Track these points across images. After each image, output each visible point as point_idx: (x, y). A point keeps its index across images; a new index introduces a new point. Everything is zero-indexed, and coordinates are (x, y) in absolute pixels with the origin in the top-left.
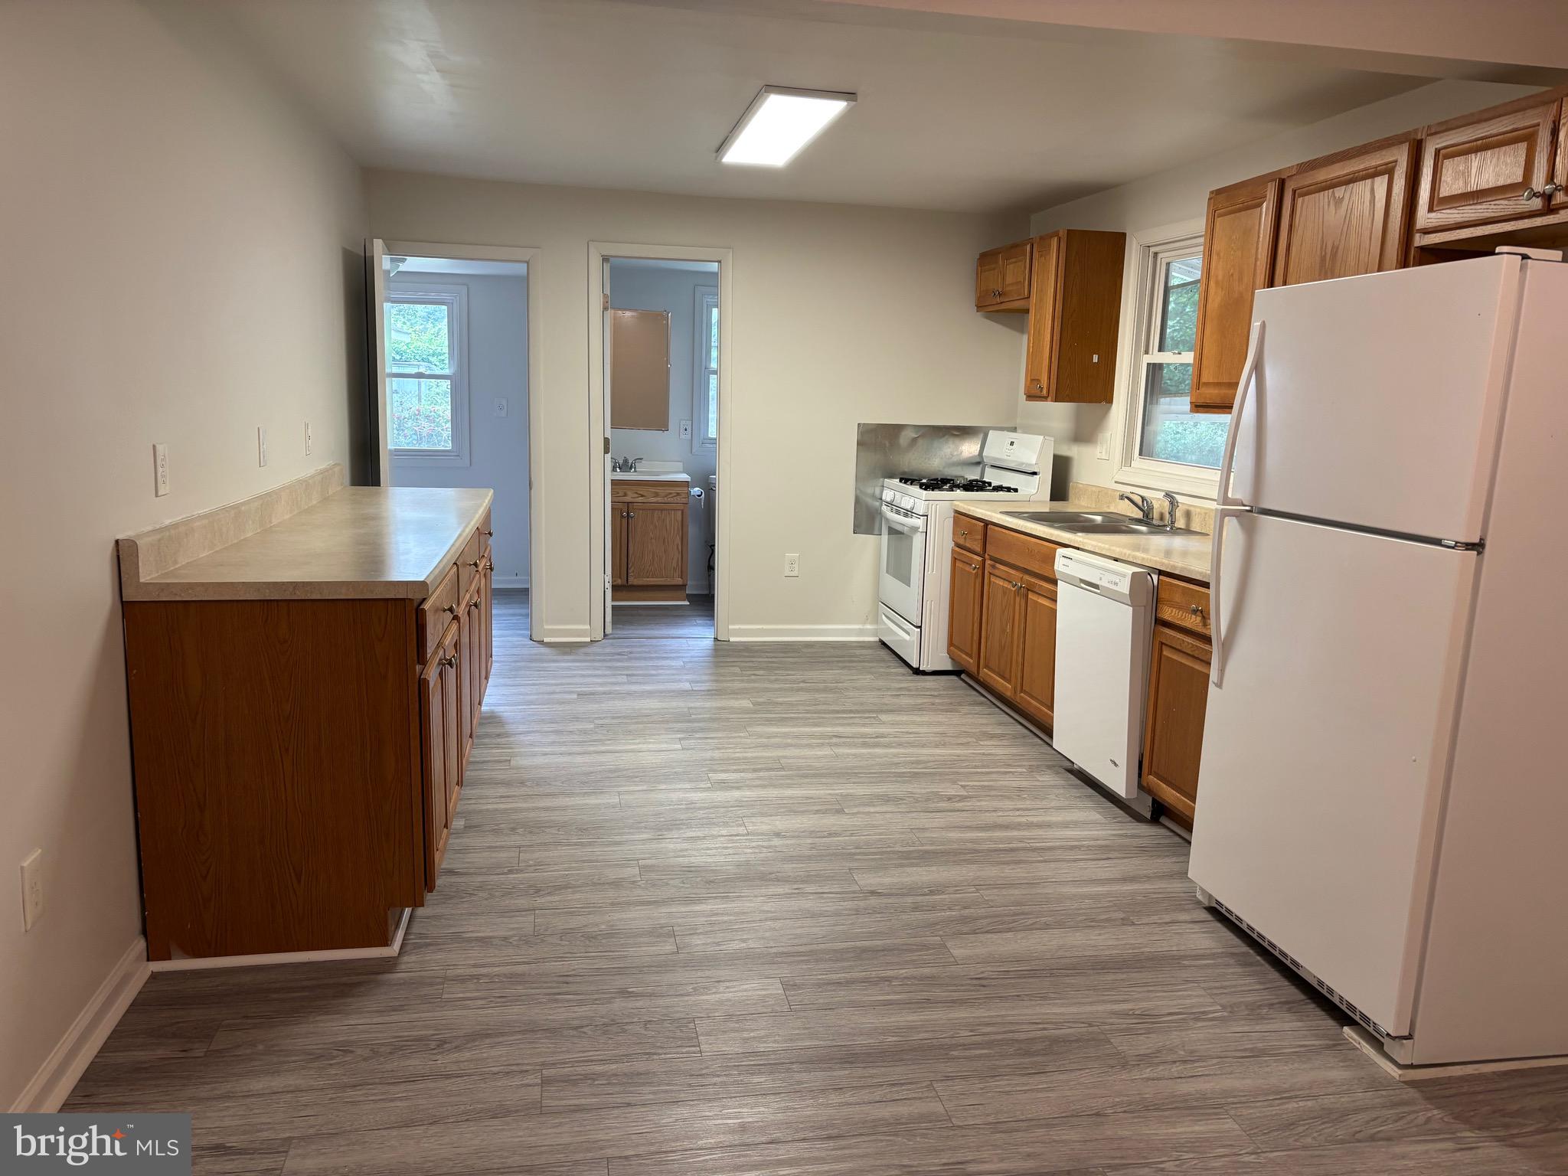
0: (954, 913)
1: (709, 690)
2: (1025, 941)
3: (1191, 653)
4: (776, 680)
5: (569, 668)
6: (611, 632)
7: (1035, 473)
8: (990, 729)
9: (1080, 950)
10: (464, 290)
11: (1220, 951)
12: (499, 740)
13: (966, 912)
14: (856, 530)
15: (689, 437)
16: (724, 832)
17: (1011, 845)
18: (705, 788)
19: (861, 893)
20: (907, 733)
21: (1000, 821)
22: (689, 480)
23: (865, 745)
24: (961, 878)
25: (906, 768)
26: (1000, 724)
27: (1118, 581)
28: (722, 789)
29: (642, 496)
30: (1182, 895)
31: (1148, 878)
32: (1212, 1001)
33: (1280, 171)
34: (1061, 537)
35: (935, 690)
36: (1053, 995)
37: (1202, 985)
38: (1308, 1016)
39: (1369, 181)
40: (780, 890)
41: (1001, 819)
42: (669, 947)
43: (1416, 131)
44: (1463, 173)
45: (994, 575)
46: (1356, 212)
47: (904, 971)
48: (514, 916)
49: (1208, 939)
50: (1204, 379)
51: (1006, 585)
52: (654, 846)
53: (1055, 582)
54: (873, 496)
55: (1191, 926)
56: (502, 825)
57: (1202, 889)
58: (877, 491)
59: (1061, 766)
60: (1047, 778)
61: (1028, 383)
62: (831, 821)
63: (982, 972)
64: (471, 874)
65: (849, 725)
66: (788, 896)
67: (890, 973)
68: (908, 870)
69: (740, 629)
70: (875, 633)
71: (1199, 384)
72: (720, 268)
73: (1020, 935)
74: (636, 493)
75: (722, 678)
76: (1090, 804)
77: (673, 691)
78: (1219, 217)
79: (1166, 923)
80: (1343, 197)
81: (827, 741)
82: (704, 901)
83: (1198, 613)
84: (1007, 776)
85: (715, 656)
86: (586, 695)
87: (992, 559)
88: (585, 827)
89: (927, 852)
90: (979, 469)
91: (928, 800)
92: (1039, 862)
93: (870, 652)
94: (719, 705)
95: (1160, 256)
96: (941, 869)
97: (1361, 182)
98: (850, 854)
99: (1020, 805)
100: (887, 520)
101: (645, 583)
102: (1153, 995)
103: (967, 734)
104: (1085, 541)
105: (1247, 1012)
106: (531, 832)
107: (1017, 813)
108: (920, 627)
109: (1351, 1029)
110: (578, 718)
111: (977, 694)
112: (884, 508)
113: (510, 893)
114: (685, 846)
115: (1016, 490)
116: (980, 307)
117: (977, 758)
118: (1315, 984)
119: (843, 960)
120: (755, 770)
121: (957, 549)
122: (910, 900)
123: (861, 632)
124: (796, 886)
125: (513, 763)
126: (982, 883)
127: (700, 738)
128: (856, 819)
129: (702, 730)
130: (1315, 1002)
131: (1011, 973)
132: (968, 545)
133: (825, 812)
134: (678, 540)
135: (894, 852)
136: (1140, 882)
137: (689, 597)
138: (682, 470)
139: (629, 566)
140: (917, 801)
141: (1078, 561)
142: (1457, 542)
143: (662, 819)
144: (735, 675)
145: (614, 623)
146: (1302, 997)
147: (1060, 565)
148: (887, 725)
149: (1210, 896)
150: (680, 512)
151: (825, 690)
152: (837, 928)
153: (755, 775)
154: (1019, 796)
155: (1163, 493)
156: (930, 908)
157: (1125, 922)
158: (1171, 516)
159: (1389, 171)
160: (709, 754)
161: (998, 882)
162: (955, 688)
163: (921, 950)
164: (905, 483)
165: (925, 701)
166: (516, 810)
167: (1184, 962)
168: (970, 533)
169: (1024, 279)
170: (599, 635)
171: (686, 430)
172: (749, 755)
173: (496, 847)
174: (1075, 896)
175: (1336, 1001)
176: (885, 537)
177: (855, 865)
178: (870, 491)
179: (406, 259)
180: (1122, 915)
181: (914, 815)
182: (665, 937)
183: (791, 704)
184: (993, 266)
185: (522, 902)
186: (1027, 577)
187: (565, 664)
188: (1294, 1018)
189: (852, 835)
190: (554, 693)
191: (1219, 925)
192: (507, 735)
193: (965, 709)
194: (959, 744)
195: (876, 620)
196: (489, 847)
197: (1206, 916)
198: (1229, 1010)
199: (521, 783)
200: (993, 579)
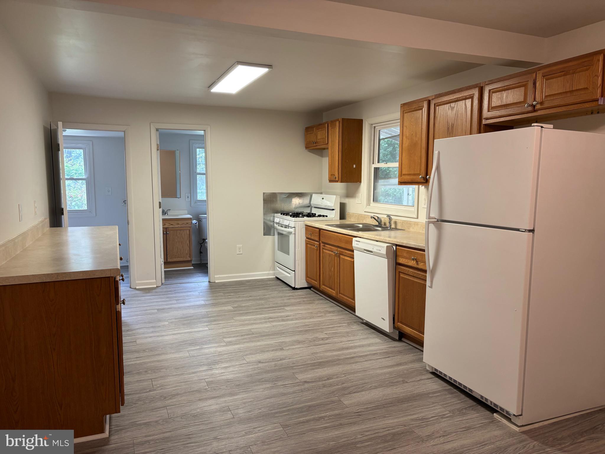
0: (339, 386)
1: (212, 304)
2: (370, 394)
3: (412, 275)
4: (239, 297)
5: (150, 299)
6: (164, 282)
7: (333, 210)
8: (327, 309)
9: (391, 395)
10: (91, 143)
11: (441, 389)
12: (128, 333)
13: (344, 385)
14: (265, 234)
15: (189, 200)
16: (237, 363)
17: (351, 356)
18: (223, 345)
19: (301, 383)
20: (298, 314)
21: (344, 346)
22: (192, 217)
23: (283, 320)
24: (337, 372)
25: (302, 328)
26: (331, 307)
27: (380, 249)
28: (230, 345)
29: (172, 225)
30: (420, 368)
31: (406, 363)
32: (445, 410)
33: (428, 97)
34: (353, 234)
35: (303, 295)
36: (387, 415)
37: (440, 404)
38: (480, 411)
39: (464, 101)
40: (268, 386)
41: (344, 345)
42: (229, 416)
43: (480, 83)
44: (500, 98)
45: (325, 249)
46: (460, 112)
47: (328, 413)
48: (157, 411)
49: (435, 385)
50: (404, 172)
51: (330, 252)
52: (210, 372)
53: (353, 251)
54: (271, 221)
55: (428, 380)
56: (141, 370)
57: (429, 365)
58: (272, 219)
59: (359, 322)
60: (356, 327)
61: (330, 176)
62: (279, 354)
63: (358, 410)
64: (133, 394)
65: (274, 313)
66: (272, 388)
67: (323, 415)
68: (316, 370)
69: (219, 277)
70: (274, 274)
71: (401, 174)
72: (205, 133)
73: (367, 392)
74: (169, 224)
75: (217, 298)
76: (375, 336)
77: (198, 305)
78: (405, 113)
79: (419, 380)
80: (454, 107)
81: (268, 320)
82: (238, 394)
83: (415, 260)
84: (341, 328)
85: (211, 289)
86: (161, 310)
87: (323, 243)
88: (178, 367)
89: (321, 362)
90: (309, 208)
91: (314, 341)
92: (363, 361)
93: (273, 282)
94: (219, 309)
95: (376, 128)
96: (329, 368)
97: (461, 101)
98: (291, 367)
99: (349, 339)
100: (277, 229)
101: (175, 261)
102: (424, 410)
103: (321, 312)
104: (364, 234)
105: (458, 413)
106: (154, 372)
107: (350, 342)
108: (295, 271)
109: (497, 414)
110: (160, 320)
111: (319, 296)
112: (275, 225)
113: (153, 400)
114: (223, 371)
115: (327, 216)
116: (307, 148)
117: (328, 321)
118: (479, 398)
119: (302, 412)
120: (242, 336)
121: (307, 240)
122: (321, 383)
123: (268, 274)
124: (274, 383)
125: (138, 342)
126: (346, 372)
127: (215, 324)
128: (289, 352)
129: (215, 321)
130: (480, 405)
131: (369, 408)
132: (312, 238)
133: (276, 350)
134: (188, 242)
135: (308, 364)
136: (404, 365)
137: (193, 265)
138: (187, 213)
139: (168, 254)
140: (311, 342)
141: (363, 242)
142: (526, 230)
143: (210, 361)
144: (222, 296)
145: (165, 278)
146: (475, 403)
147: (355, 244)
148: (289, 311)
149: (432, 368)
150: (188, 230)
151: (261, 299)
152: (296, 399)
153: (243, 337)
154: (348, 335)
155: (386, 216)
156: (329, 386)
157: (404, 382)
158: (390, 223)
159: (471, 97)
160: (221, 331)
161: (352, 372)
162: (310, 294)
163: (332, 404)
164: (283, 215)
165: (301, 300)
166: (145, 363)
167: (430, 395)
168: (313, 233)
169: (325, 137)
170: (160, 284)
171: (188, 197)
172: (238, 329)
173: (140, 381)
174: (382, 373)
175: (489, 403)
176: (276, 236)
177: (294, 371)
178: (268, 218)
179: (66, 130)
180: (401, 379)
181: (311, 347)
182: (226, 411)
183: (248, 306)
184: (311, 132)
185: (159, 404)
186: (339, 249)
187: (148, 297)
188: (475, 412)
189: (289, 359)
190: (146, 310)
191: (437, 379)
192: (132, 330)
193: (317, 302)
194: (318, 317)
195: (274, 269)
196: (138, 381)
197: (432, 376)
198: (452, 412)
199: (144, 351)
200: (324, 251)
